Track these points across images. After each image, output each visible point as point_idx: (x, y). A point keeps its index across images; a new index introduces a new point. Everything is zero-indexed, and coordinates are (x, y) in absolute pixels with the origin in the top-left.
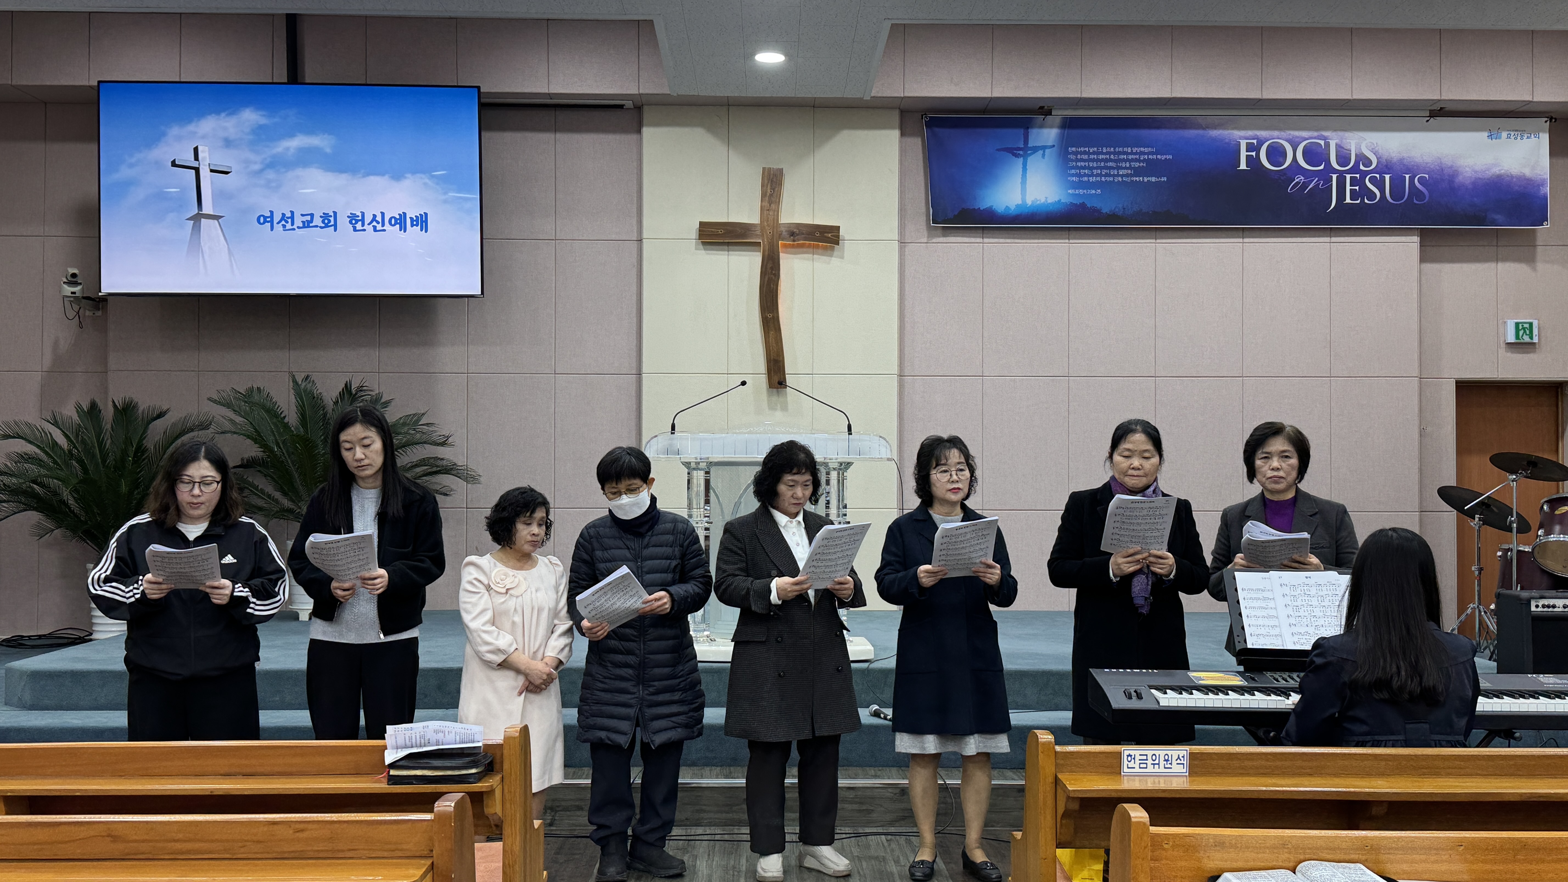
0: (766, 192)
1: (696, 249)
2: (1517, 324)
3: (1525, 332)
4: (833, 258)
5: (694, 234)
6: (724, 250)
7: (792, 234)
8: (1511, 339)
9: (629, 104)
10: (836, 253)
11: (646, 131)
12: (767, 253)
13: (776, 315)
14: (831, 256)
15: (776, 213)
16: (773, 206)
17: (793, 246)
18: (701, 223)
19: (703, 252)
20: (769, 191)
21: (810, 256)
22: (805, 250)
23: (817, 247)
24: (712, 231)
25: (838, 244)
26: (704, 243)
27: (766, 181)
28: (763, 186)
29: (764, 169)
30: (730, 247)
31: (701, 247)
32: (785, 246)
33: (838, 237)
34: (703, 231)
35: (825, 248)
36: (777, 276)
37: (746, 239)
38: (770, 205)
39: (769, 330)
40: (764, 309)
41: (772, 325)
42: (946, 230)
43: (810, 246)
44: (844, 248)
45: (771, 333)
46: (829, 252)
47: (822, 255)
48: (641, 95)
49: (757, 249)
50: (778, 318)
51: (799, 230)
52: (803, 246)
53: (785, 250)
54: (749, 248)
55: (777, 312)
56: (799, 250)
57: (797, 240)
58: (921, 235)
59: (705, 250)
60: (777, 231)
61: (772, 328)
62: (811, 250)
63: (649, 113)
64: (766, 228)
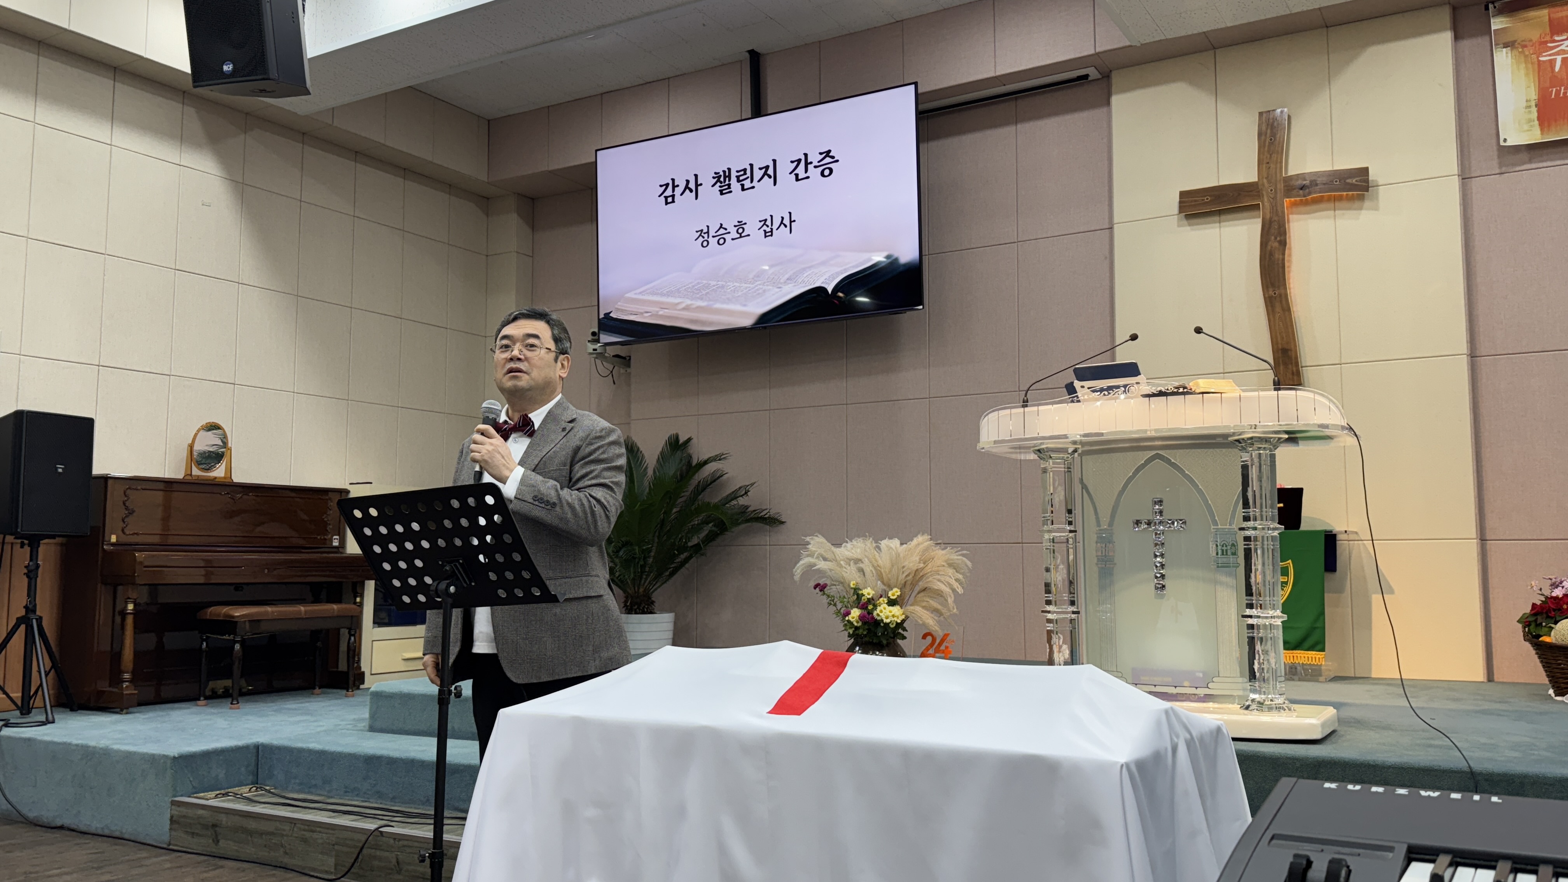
0: (1265, 141)
1: (1179, 226)
4: (1363, 212)
5: (1175, 209)
6: (1215, 222)
7: (1302, 188)
9: (1093, 73)
10: (1367, 203)
11: (1115, 99)
12: (1268, 216)
13: (1283, 291)
14: (1361, 209)
15: (1278, 165)
16: (1274, 156)
17: (1306, 203)
18: (1183, 194)
19: (1188, 228)
20: (1268, 140)
21: (1330, 212)
22: (1322, 206)
23: (1340, 198)
24: (1195, 201)
25: (1370, 192)
26: (1188, 217)
27: (1264, 128)
28: (1260, 135)
29: (1261, 114)
30: (1223, 217)
31: (1185, 222)
32: (1295, 204)
33: (1367, 181)
34: (1184, 202)
35: (1351, 199)
36: (1283, 244)
37: (1242, 203)
38: (1271, 155)
39: (1273, 311)
40: (1267, 287)
41: (1277, 305)
42: (1534, 150)
43: (1329, 199)
44: (1377, 193)
45: (1277, 315)
46: (1357, 204)
47: (1350, 209)
48: (1097, 54)
49: (1255, 213)
50: (1286, 295)
51: (1311, 182)
52: (1316, 201)
53: (1294, 209)
54: (1245, 214)
55: (1285, 288)
56: (1314, 207)
57: (1310, 193)
58: (1495, 162)
59: (1190, 225)
60: (1280, 186)
61: (1278, 309)
62: (1332, 205)
63: (1116, 78)
64: (1266, 185)
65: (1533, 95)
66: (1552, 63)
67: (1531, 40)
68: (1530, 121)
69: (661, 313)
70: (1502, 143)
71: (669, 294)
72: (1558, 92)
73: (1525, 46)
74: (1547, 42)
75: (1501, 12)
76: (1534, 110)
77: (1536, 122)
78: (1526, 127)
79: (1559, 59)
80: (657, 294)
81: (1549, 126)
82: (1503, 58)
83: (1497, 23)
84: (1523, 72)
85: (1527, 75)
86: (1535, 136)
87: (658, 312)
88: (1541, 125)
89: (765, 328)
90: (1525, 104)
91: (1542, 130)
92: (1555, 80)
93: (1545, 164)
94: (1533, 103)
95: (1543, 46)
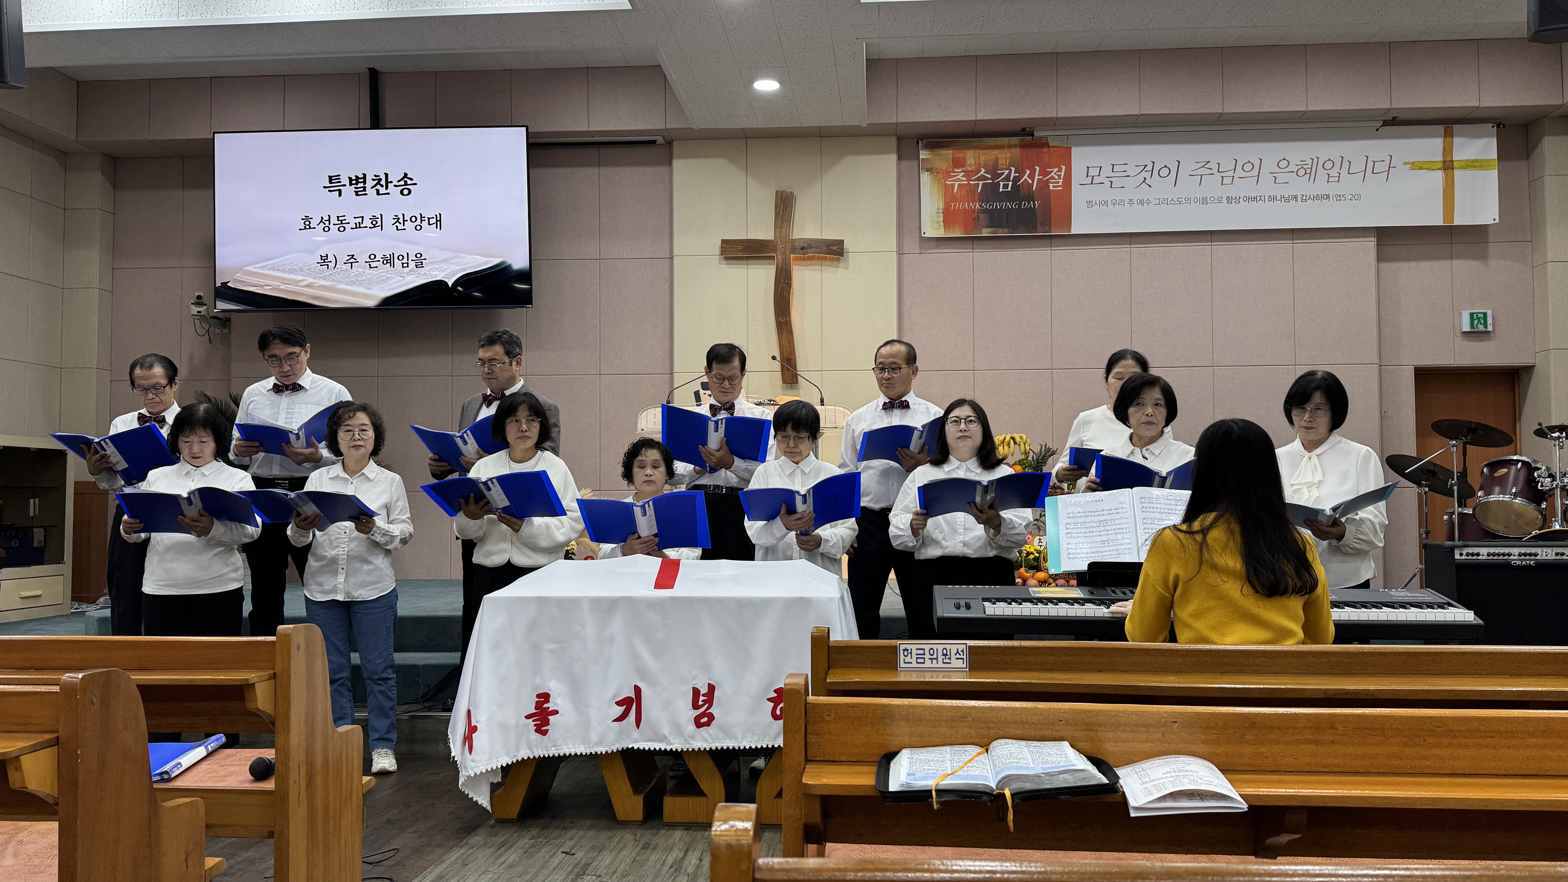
1: (720, 264)
2: (1472, 315)
3: (1479, 321)
4: (839, 269)
5: (717, 251)
6: (743, 264)
7: (802, 248)
8: (1466, 328)
9: (660, 140)
10: (841, 264)
11: (676, 163)
12: (780, 266)
13: (788, 319)
14: (838, 267)
15: (787, 231)
16: (785, 224)
17: (804, 259)
18: (723, 241)
19: (726, 266)
20: (781, 211)
21: (819, 267)
22: (814, 262)
23: (825, 259)
24: (732, 248)
25: (843, 256)
26: (726, 258)
27: (779, 203)
28: (776, 207)
29: (777, 192)
30: (749, 261)
31: (724, 262)
32: (796, 259)
33: (842, 249)
34: (724, 247)
35: (832, 260)
36: (789, 285)
37: (763, 253)
38: (783, 222)
39: (782, 333)
40: (778, 315)
41: (784, 327)
42: (940, 241)
43: (818, 258)
44: (848, 258)
45: (784, 335)
46: (835, 263)
47: (830, 266)
48: (667, 129)
49: (772, 261)
50: (790, 322)
51: (808, 245)
52: (812, 258)
53: (796, 262)
54: (765, 261)
55: (790, 317)
56: (809, 262)
57: (807, 253)
58: (917, 246)
59: (727, 264)
60: (789, 245)
61: (785, 331)
62: (820, 262)
63: (676, 146)
64: (779, 243)
65: (941, 206)
66: (953, 186)
67: (941, 169)
68: (939, 222)
69: (282, 287)
70: (923, 235)
71: (290, 271)
72: (955, 206)
73: (938, 173)
74: (950, 172)
75: (926, 147)
76: (942, 215)
77: (942, 224)
78: (936, 226)
79: (957, 183)
80: (279, 270)
81: (949, 227)
82: (925, 177)
83: (924, 154)
84: (936, 189)
85: (939, 192)
86: (940, 232)
87: (279, 286)
88: (945, 226)
89: (388, 309)
90: (936, 211)
91: (945, 229)
92: (954, 199)
93: (945, 251)
94: (941, 211)
95: (948, 174)
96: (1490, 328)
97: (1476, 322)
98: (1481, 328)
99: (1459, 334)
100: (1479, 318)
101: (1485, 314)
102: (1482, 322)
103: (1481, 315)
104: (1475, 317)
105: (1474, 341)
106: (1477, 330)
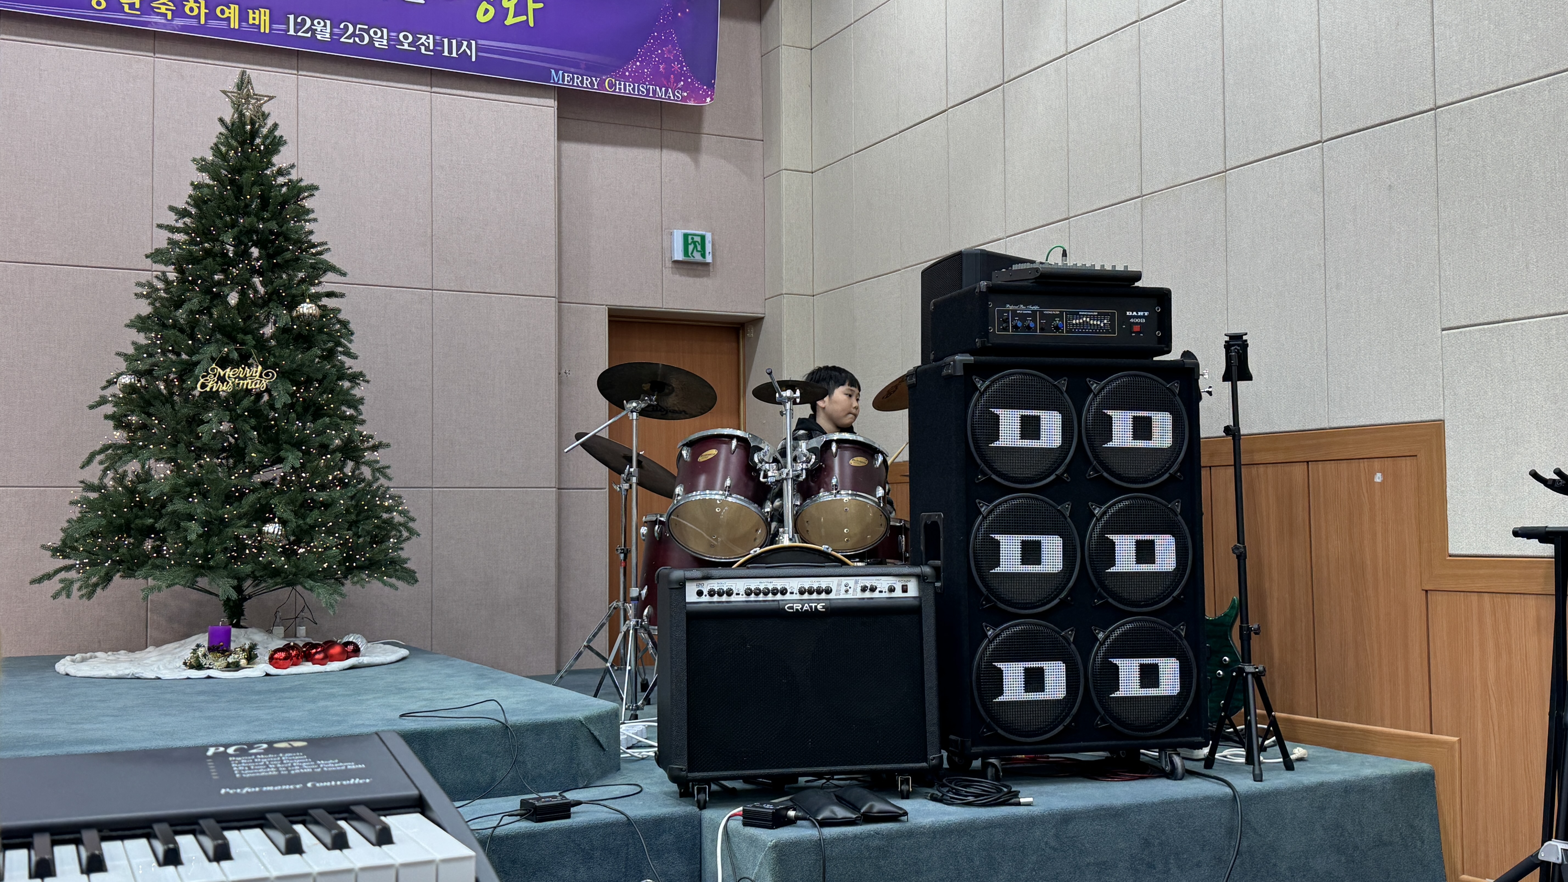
2: (686, 236)
3: (695, 246)
8: (679, 256)
96: (709, 259)
97: (691, 247)
98: (698, 257)
99: (669, 264)
100: (694, 243)
101: (703, 238)
102: (699, 248)
103: (698, 239)
104: (690, 241)
105: (688, 275)
106: (691, 259)
